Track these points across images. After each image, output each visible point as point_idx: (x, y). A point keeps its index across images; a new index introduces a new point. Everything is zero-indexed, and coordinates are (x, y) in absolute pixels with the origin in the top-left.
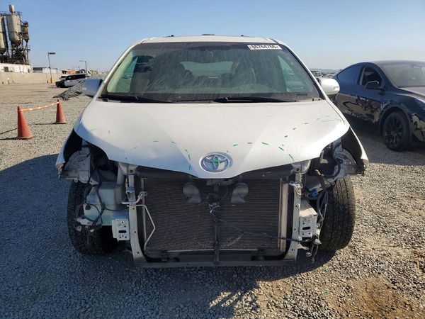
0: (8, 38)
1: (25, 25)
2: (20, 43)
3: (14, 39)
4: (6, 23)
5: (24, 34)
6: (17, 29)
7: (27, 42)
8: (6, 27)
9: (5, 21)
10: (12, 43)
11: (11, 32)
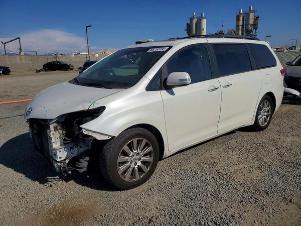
0: (244, 29)
1: (257, 19)
2: (251, 31)
3: (248, 29)
4: (245, 19)
5: (255, 25)
6: (251, 22)
7: (256, 30)
8: (245, 22)
9: (245, 17)
10: (246, 31)
11: (247, 24)
